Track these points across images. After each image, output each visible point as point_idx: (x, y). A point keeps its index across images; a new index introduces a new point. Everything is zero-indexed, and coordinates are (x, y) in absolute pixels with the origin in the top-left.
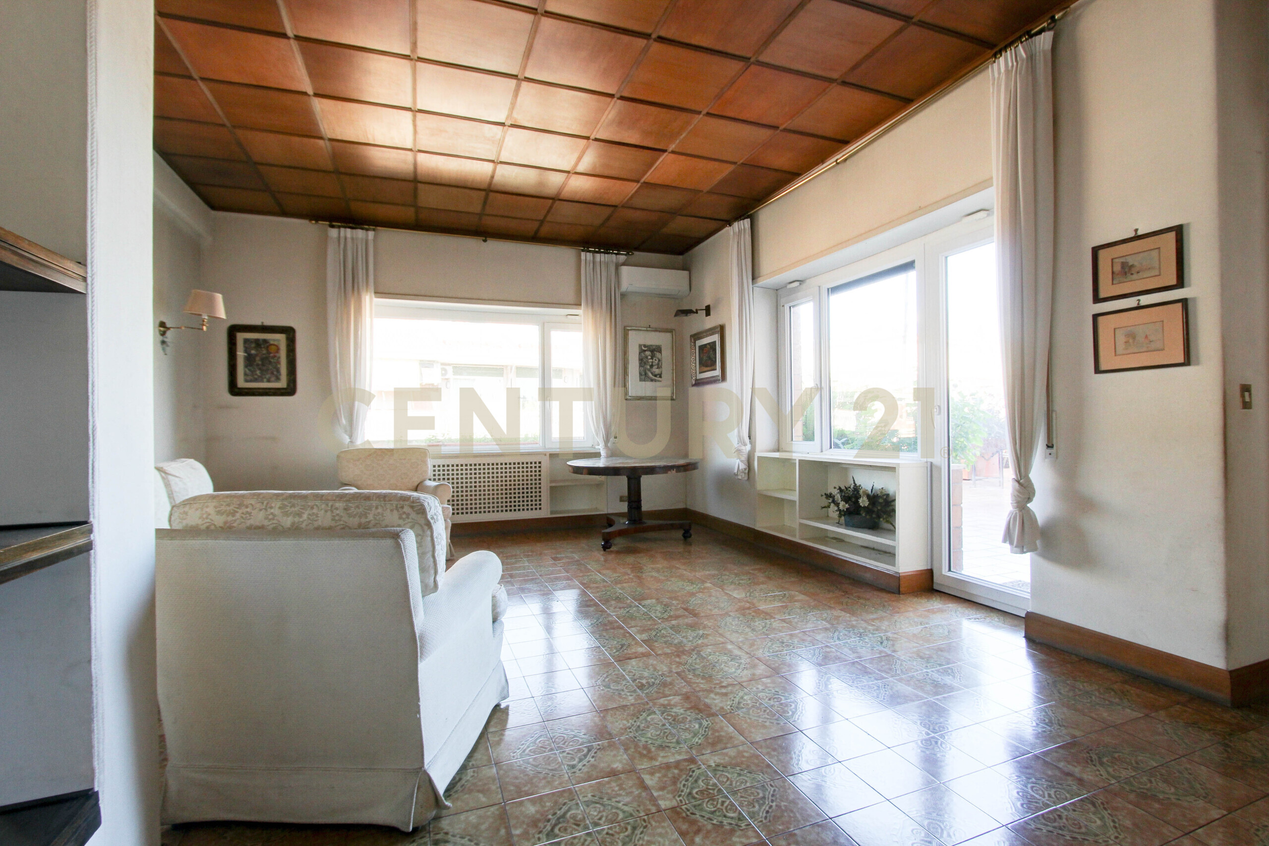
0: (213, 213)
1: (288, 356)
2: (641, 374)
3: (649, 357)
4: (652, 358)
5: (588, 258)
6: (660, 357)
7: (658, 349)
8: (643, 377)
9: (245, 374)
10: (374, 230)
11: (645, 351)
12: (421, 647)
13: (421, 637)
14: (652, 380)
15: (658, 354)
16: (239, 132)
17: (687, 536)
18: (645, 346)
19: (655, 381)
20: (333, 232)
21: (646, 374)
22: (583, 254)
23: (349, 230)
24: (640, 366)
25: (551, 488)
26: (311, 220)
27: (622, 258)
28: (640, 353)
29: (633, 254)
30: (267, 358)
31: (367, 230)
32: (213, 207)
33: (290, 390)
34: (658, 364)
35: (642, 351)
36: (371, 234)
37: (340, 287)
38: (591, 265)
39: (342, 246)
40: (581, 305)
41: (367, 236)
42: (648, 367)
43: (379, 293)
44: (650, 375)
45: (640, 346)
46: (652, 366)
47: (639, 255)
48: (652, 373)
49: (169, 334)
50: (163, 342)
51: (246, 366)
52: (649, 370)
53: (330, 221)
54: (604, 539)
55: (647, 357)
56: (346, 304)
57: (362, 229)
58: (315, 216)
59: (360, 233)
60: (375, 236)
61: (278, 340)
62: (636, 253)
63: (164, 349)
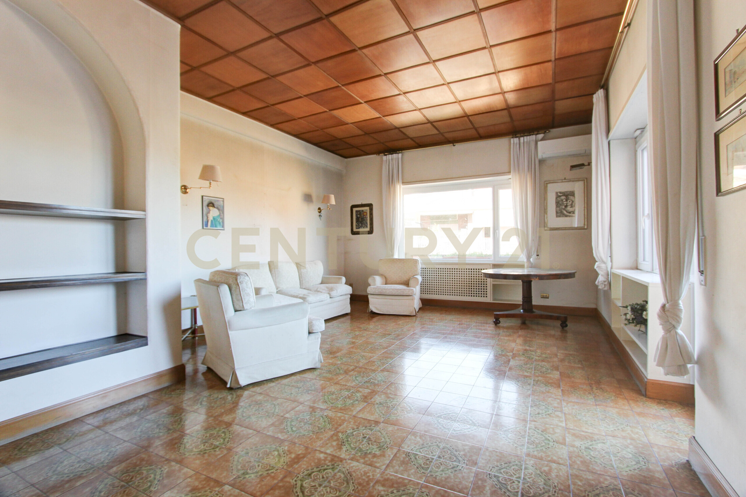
0: (346, 160)
1: (370, 217)
2: (557, 213)
3: (564, 200)
4: (567, 201)
5: (515, 142)
6: (573, 200)
7: (572, 194)
8: (559, 214)
9: (356, 226)
10: (401, 153)
11: (560, 196)
12: (229, 325)
13: (229, 322)
14: (566, 216)
15: (571, 197)
16: (325, 130)
17: (564, 325)
18: (560, 193)
19: (570, 216)
20: (385, 158)
21: (561, 212)
22: (512, 140)
23: (390, 156)
24: (557, 206)
25: (493, 285)
26: (377, 155)
27: (541, 136)
28: (556, 198)
29: (550, 131)
30: (363, 218)
31: (398, 153)
32: (346, 157)
33: (371, 232)
34: (572, 205)
35: (558, 196)
36: (400, 155)
37: (387, 184)
38: (518, 146)
39: (388, 163)
40: (510, 172)
41: (398, 156)
42: (563, 207)
43: (404, 183)
44: (565, 212)
45: (557, 193)
46: (566, 206)
47: (555, 131)
48: (566, 211)
49: (322, 212)
50: (320, 216)
51: (356, 222)
52: (564, 209)
53: (384, 153)
54: (495, 318)
55: (562, 200)
56: (390, 192)
57: (396, 153)
58: (378, 153)
59: (395, 156)
60: (402, 155)
61: (367, 210)
62: (551, 130)
63: (320, 219)
